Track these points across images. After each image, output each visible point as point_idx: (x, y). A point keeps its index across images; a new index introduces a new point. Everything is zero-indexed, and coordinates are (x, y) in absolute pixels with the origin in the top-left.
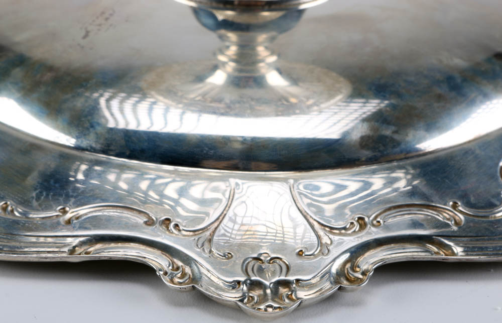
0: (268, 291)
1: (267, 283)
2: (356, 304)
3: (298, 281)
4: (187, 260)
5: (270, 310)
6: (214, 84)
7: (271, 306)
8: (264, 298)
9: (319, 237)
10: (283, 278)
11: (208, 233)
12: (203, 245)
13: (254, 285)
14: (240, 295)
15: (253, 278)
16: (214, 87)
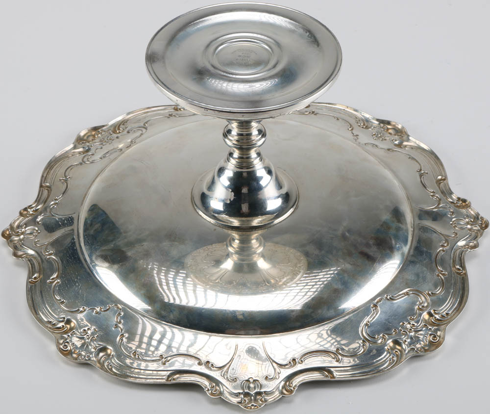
0: (253, 398)
1: (252, 393)
2: (289, 402)
3: (265, 392)
4: (218, 383)
5: (253, 407)
6: (226, 269)
7: (252, 405)
8: (250, 401)
9: (275, 369)
10: (259, 390)
11: (226, 368)
12: (224, 375)
13: (247, 395)
14: (240, 399)
15: (246, 391)
16: (226, 271)
